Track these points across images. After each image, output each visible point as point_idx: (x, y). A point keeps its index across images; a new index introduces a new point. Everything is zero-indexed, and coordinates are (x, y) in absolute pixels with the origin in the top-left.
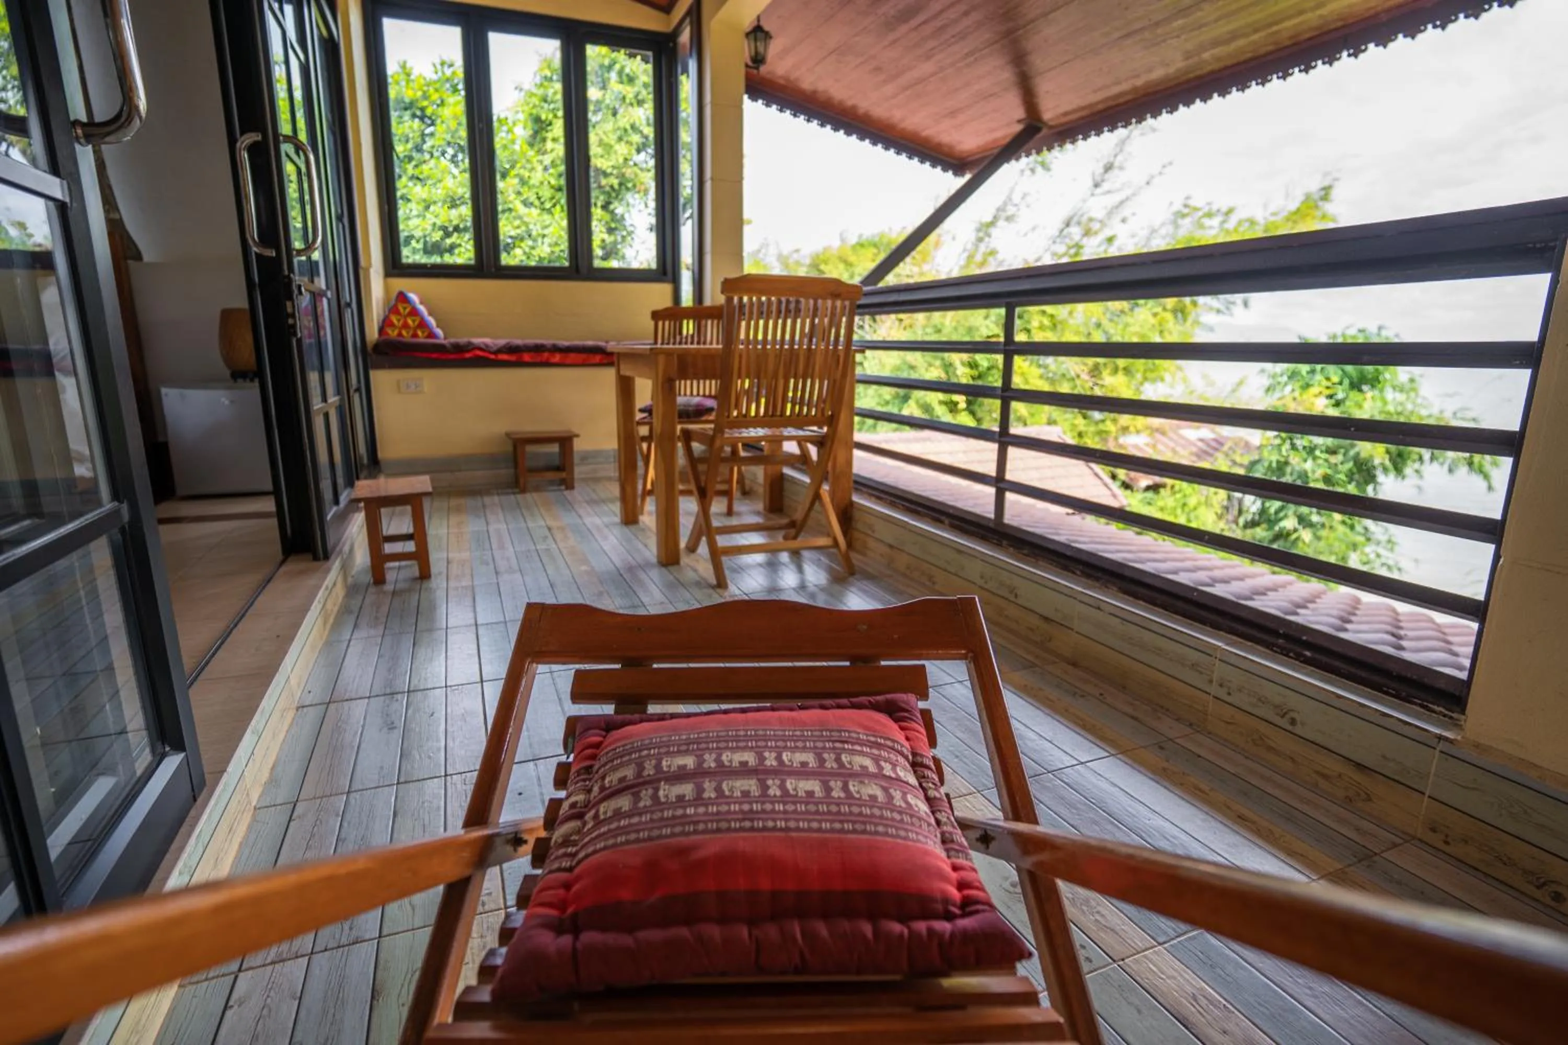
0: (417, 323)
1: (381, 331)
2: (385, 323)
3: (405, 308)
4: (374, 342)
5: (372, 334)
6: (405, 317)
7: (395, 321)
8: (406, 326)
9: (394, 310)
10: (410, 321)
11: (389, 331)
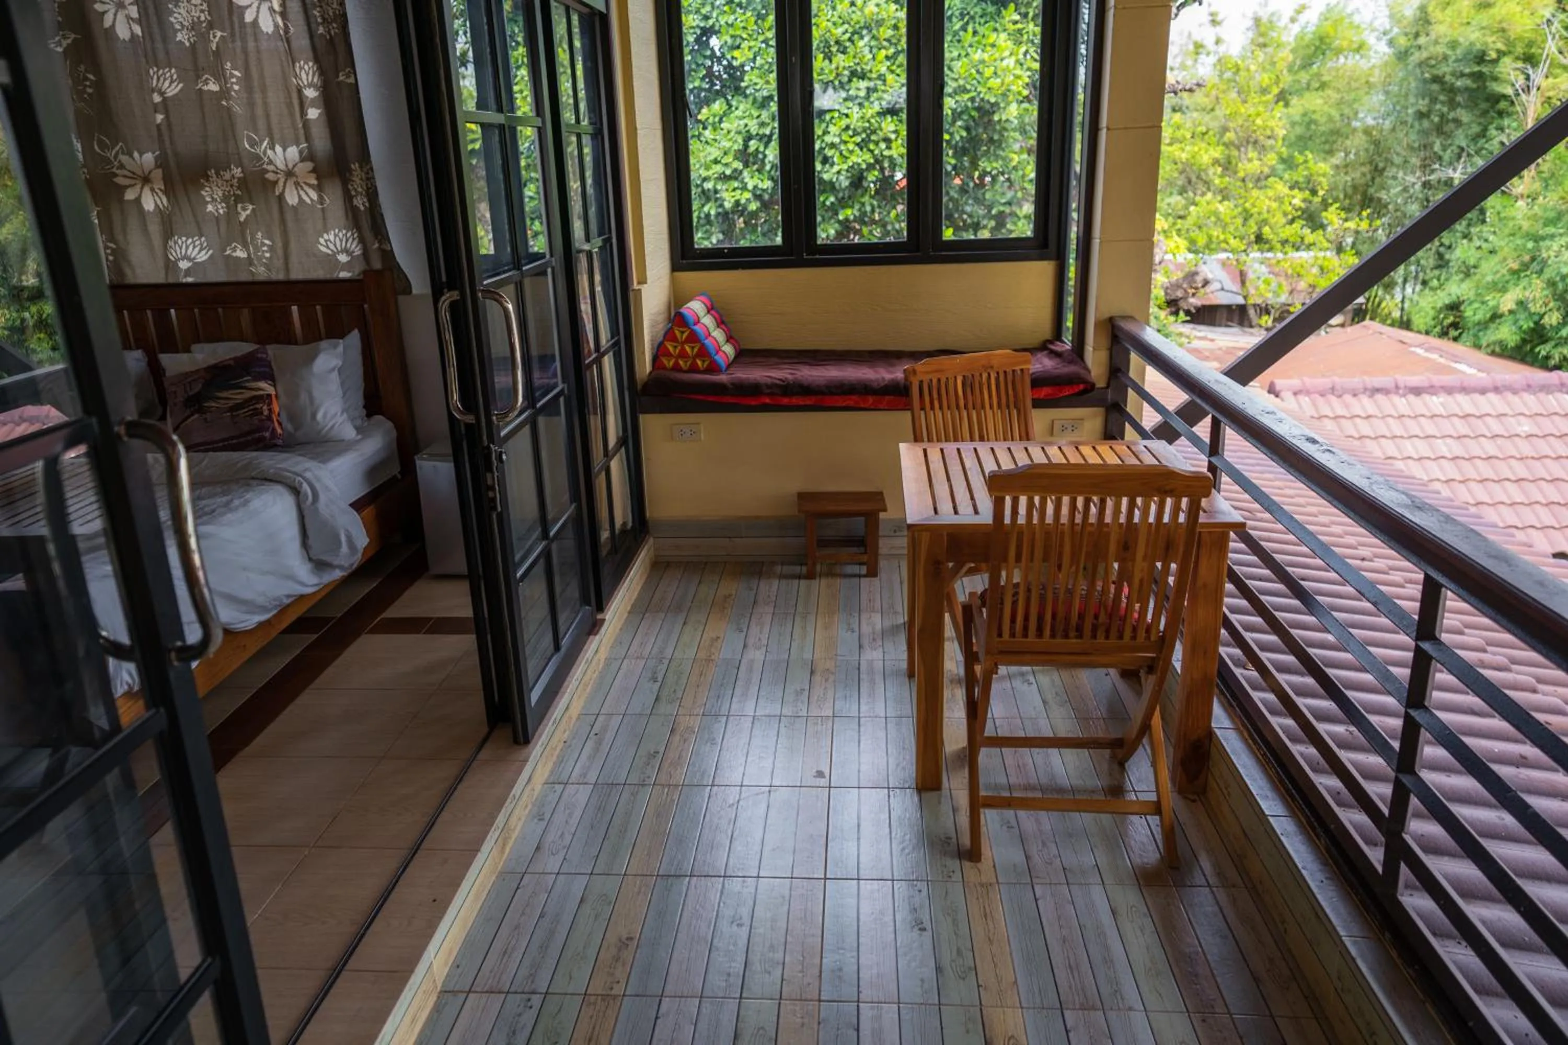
0: (696, 350)
1: (655, 359)
2: (659, 352)
3: (683, 332)
4: (646, 379)
5: (645, 365)
6: (683, 343)
7: (671, 349)
8: (683, 354)
9: (669, 335)
10: (688, 348)
11: (664, 360)
